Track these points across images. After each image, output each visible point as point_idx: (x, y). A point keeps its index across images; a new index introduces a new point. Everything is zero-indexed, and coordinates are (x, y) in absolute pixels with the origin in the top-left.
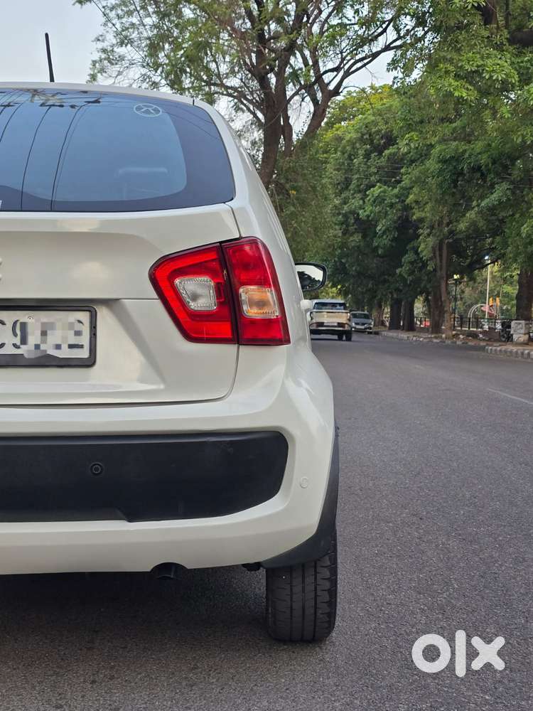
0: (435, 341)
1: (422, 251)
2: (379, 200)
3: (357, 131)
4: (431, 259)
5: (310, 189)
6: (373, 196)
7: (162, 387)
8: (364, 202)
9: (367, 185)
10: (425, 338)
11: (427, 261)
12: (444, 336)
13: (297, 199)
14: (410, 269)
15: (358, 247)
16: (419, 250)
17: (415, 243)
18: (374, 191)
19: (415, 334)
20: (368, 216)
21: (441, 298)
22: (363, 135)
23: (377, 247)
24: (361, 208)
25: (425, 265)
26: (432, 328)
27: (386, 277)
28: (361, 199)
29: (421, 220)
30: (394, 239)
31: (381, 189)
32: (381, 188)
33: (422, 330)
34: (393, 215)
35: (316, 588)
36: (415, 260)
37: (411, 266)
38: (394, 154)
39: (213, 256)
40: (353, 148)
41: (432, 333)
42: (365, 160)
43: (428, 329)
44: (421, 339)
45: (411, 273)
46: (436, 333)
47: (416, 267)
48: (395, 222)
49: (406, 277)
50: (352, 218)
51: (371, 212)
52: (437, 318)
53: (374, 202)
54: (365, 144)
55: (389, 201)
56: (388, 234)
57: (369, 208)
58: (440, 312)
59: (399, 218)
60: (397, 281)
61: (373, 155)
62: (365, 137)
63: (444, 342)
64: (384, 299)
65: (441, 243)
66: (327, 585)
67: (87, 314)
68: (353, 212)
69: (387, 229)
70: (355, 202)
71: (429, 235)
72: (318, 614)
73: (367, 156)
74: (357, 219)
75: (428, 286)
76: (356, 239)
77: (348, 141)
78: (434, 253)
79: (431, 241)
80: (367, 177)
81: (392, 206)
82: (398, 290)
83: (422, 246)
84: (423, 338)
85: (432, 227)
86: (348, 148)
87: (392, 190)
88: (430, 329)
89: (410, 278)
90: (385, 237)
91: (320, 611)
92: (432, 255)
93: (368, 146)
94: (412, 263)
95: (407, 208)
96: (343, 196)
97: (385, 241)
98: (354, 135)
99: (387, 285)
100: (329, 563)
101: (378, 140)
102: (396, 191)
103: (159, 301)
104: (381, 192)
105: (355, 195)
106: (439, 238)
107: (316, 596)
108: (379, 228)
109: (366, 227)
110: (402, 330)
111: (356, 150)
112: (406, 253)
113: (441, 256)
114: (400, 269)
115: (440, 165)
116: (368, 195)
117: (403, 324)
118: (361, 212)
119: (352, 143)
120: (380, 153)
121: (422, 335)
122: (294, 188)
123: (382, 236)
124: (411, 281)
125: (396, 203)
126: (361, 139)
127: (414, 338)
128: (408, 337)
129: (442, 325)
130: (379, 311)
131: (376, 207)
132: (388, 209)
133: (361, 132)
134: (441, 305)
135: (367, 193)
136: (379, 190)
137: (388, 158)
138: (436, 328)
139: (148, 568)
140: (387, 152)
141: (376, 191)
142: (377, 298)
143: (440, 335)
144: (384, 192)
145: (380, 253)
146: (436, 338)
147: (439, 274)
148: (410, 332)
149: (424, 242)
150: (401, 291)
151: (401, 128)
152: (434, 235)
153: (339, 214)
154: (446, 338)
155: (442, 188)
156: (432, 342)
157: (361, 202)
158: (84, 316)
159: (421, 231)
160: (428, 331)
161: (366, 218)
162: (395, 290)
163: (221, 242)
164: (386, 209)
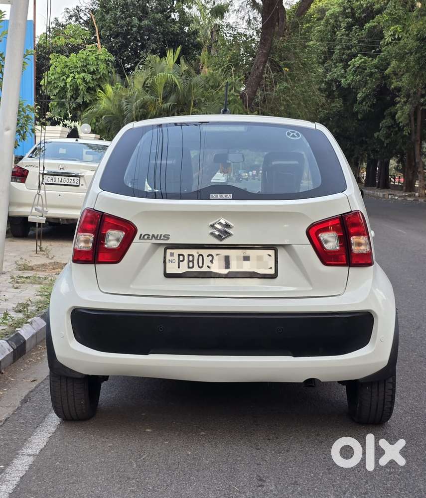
0: (409, 199)
1: (399, 118)
2: (360, 69)
3: (340, 5)
4: (407, 125)
5: (301, 66)
6: (354, 67)
7: (311, 288)
8: (346, 71)
9: (348, 55)
10: (400, 197)
11: (404, 126)
12: (417, 194)
13: (289, 75)
14: (387, 133)
15: (339, 112)
16: (396, 117)
17: (392, 110)
18: (355, 62)
19: (390, 191)
20: (349, 84)
21: (415, 160)
22: (345, 9)
23: (357, 113)
24: (343, 76)
25: (401, 130)
26: (406, 187)
27: (364, 139)
28: (343, 68)
29: (399, 89)
30: (373, 106)
31: (362, 60)
32: (361, 58)
33: (396, 188)
34: (372, 84)
35: (384, 394)
36: (392, 125)
37: (387, 130)
38: (375, 27)
39: (338, 221)
40: (336, 21)
41: (406, 191)
42: (347, 32)
43: (402, 186)
44: (396, 198)
45: (388, 136)
46: (410, 191)
47: (392, 131)
48: (374, 90)
49: (383, 140)
50: (334, 85)
51: (352, 81)
52: (411, 177)
53: (355, 71)
54: (348, 17)
55: (369, 71)
56: (367, 100)
57: (350, 78)
58: (414, 172)
59: (377, 86)
60: (374, 143)
61: (354, 28)
62: (347, 11)
63: (418, 201)
64: (361, 157)
65: (416, 109)
66: (391, 393)
67: (273, 251)
68: (336, 81)
69: (367, 96)
70: (338, 71)
71: (405, 103)
72: (385, 408)
73: (349, 28)
74: (339, 86)
75: (403, 148)
76: (338, 104)
77: (331, 15)
78: (410, 121)
79: (407, 108)
80: (349, 48)
81: (371, 75)
82: (374, 151)
83: (399, 113)
84: (398, 196)
85: (408, 96)
86: (332, 21)
87: (372, 60)
88: (404, 188)
89: (387, 141)
90: (364, 103)
91: (386, 407)
92: (408, 121)
93: (350, 20)
94: (389, 127)
95: (385, 78)
96: (326, 65)
97: (365, 107)
98: (338, 9)
99: (364, 146)
100: (392, 381)
101: (360, 14)
102: (376, 61)
103: (311, 245)
104: (361, 63)
105: (337, 65)
106: (415, 105)
107: (384, 398)
108: (359, 95)
109: (348, 94)
110: (378, 187)
111: (338, 23)
112: (384, 118)
113: (415, 119)
114: (378, 133)
115: (418, 43)
116: (350, 65)
117: (379, 182)
118: (343, 80)
119: (335, 16)
120: (361, 27)
121: (396, 192)
122: (287, 65)
123: (362, 102)
124: (387, 144)
125: (376, 72)
126: (344, 13)
127: (390, 196)
128: (384, 195)
129: (415, 184)
130: (356, 169)
131: (357, 76)
132: (368, 78)
133: (344, 7)
134: (415, 166)
135: (349, 63)
136: (360, 61)
137: (369, 31)
138: (409, 187)
139: (302, 381)
140: (367, 25)
141: (357, 61)
142: (354, 157)
143: (413, 193)
144: (365, 62)
145: (359, 118)
146: (410, 196)
147: (413, 137)
148: (386, 190)
149: (401, 109)
150: (377, 152)
151: (387, 21)
152: (411, 103)
153: (322, 81)
154: (419, 196)
155: (419, 63)
156: (406, 200)
157: (343, 71)
158: (272, 252)
159: (398, 99)
160: (401, 190)
161: (346, 87)
162: (372, 151)
163: (341, 214)
164: (366, 78)
